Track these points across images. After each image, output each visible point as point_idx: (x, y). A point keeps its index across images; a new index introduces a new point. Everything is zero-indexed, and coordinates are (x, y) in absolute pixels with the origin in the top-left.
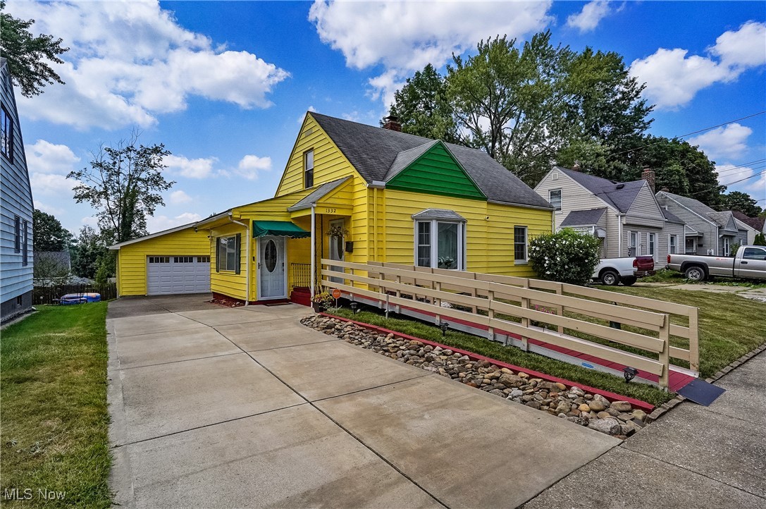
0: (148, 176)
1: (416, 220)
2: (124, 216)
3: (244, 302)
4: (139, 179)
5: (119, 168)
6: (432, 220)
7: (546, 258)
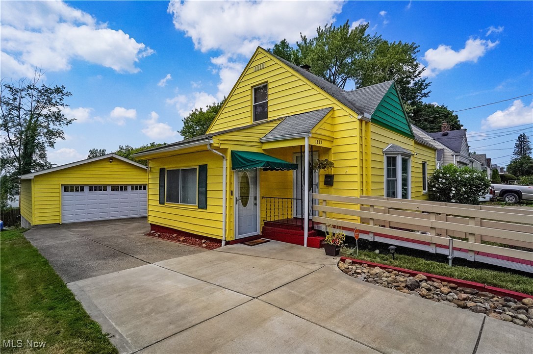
0: (49, 113)
1: (386, 154)
2: (25, 147)
3: (220, 241)
4: (40, 115)
5: (20, 104)
6: (398, 154)
7: (453, 189)
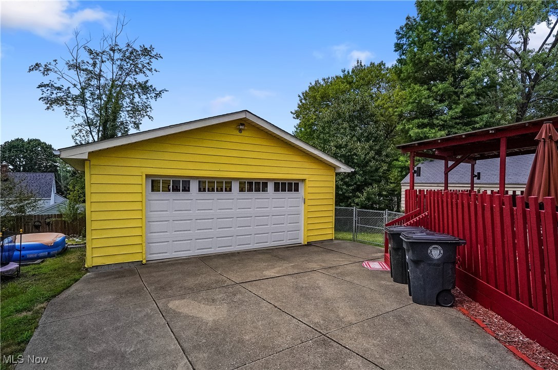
0: (134, 82)
2: (105, 128)
5: (101, 70)
